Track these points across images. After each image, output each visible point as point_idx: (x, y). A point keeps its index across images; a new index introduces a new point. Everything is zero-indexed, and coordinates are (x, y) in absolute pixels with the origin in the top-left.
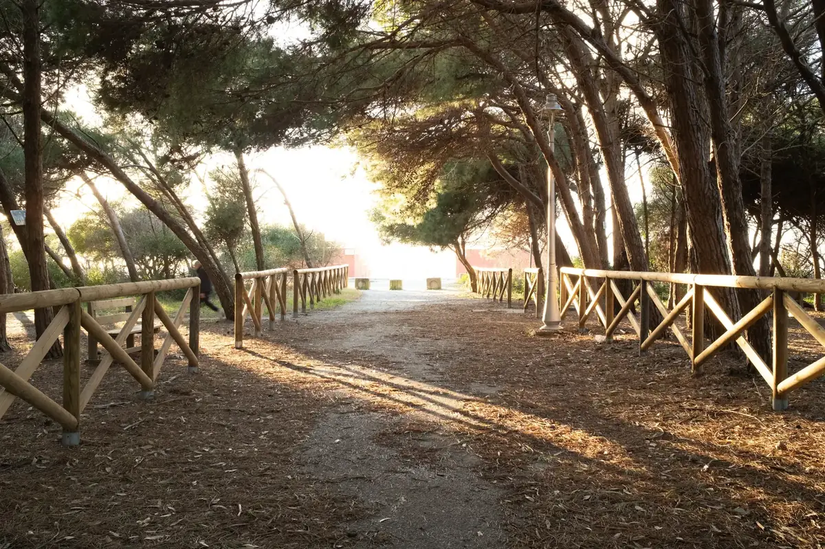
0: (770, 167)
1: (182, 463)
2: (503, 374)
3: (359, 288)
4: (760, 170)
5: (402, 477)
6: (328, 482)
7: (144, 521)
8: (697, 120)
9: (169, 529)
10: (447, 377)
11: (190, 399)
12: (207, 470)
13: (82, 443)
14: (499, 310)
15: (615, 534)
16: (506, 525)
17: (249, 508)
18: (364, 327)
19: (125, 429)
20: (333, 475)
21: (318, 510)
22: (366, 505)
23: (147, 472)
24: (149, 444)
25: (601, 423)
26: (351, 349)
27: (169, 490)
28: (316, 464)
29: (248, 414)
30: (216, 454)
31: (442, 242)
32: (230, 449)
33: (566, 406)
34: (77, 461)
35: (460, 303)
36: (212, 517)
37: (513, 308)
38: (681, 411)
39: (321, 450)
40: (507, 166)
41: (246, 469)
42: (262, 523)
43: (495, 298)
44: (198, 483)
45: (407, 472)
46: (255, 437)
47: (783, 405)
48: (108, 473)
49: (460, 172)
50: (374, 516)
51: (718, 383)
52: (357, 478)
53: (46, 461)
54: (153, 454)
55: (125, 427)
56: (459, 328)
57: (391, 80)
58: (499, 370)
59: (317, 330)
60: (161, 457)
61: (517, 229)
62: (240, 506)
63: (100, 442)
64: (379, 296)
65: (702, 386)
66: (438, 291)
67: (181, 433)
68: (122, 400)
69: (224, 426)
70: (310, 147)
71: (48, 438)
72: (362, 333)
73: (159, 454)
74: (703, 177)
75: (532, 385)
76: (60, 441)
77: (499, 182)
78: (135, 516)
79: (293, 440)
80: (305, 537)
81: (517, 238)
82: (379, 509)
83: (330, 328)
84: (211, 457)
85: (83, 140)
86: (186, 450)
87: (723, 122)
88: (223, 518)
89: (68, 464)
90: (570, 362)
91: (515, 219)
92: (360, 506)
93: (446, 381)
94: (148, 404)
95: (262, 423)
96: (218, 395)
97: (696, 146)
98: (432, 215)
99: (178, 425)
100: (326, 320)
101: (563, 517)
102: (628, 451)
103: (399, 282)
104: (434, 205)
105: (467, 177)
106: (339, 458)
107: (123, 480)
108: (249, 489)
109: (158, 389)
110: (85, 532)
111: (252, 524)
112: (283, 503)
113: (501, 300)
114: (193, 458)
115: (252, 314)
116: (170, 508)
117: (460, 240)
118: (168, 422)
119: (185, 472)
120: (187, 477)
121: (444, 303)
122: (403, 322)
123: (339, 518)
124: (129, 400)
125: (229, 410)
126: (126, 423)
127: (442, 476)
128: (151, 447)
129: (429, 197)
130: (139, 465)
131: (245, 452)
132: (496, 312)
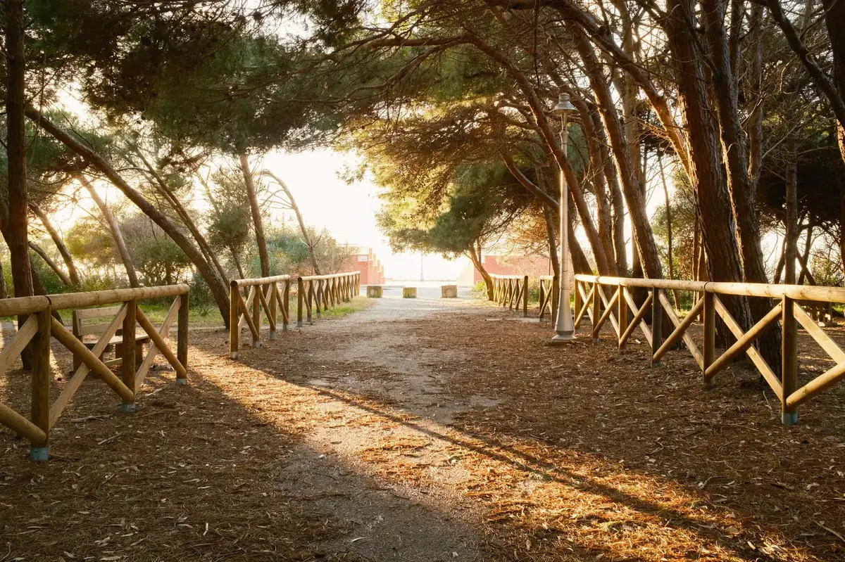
0: (796, 170)
1: (154, 479)
2: (506, 386)
3: (371, 296)
4: (785, 172)
5: (384, 494)
6: (304, 500)
7: (103, 541)
8: (709, 120)
9: (128, 549)
10: (448, 389)
11: (174, 413)
12: (179, 487)
13: (51, 458)
14: (515, 319)
15: (596, 555)
16: (484, 545)
17: (217, 527)
18: (370, 337)
19: (99, 444)
20: (311, 492)
21: (289, 529)
22: (341, 523)
23: (114, 490)
24: (123, 459)
25: (601, 438)
26: (353, 360)
27: (135, 508)
28: (295, 481)
29: (232, 428)
30: (191, 470)
31: (457, 248)
32: (207, 465)
33: (567, 420)
34: (43, 478)
35: (473, 312)
36: (175, 536)
37: (528, 317)
38: (687, 425)
39: (302, 466)
40: (523, 169)
41: (220, 486)
42: (227, 543)
43: (511, 307)
44: (167, 500)
45: (389, 490)
46: (236, 452)
47: (792, 419)
48: (74, 490)
49: (475, 175)
50: (347, 535)
51: (729, 395)
52: (335, 495)
53: (9, 478)
54: (125, 470)
55: (99, 442)
56: (468, 338)
57: (395, 79)
58: (503, 382)
59: (319, 340)
60: (133, 473)
61: (536, 234)
62: (207, 524)
63: (70, 457)
64: (391, 305)
65: (711, 399)
66: (454, 299)
67: (158, 448)
68: (102, 413)
69: (204, 440)
70: (313, 149)
71: (17, 453)
72: (366, 343)
73: (131, 470)
74: (716, 180)
75: (535, 398)
76: (28, 456)
77: (515, 186)
78: (95, 535)
79: (275, 455)
80: (270, 557)
81: (536, 244)
82: (353, 528)
83: (333, 337)
84: (185, 472)
85: (76, 141)
86: (161, 466)
87: (732, 123)
88: (187, 538)
89: (32, 481)
90: (579, 374)
91: (533, 224)
92: (334, 525)
93: (447, 393)
94: (129, 418)
95: (245, 438)
96: (204, 408)
97: (708, 147)
98: (446, 221)
99: (156, 440)
100: (331, 330)
101: (546, 537)
102: (625, 468)
103: (414, 289)
104: (448, 210)
105: (482, 180)
106: (320, 475)
107: (87, 497)
108: (220, 507)
109: (142, 401)
110: (37, 553)
111: (216, 544)
112: (253, 522)
113: (517, 308)
114: (166, 474)
115: (249, 323)
116: (133, 527)
117: (476, 246)
118: (146, 436)
119: (156, 489)
120: (157, 495)
121: (458, 311)
122: (410, 332)
123: (310, 538)
124: (109, 413)
125: (213, 424)
126: (101, 437)
127: (425, 493)
128: (124, 462)
129: (442, 201)
130: (108, 481)
131: (222, 468)
132: (510, 321)
